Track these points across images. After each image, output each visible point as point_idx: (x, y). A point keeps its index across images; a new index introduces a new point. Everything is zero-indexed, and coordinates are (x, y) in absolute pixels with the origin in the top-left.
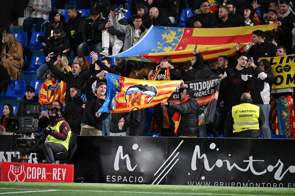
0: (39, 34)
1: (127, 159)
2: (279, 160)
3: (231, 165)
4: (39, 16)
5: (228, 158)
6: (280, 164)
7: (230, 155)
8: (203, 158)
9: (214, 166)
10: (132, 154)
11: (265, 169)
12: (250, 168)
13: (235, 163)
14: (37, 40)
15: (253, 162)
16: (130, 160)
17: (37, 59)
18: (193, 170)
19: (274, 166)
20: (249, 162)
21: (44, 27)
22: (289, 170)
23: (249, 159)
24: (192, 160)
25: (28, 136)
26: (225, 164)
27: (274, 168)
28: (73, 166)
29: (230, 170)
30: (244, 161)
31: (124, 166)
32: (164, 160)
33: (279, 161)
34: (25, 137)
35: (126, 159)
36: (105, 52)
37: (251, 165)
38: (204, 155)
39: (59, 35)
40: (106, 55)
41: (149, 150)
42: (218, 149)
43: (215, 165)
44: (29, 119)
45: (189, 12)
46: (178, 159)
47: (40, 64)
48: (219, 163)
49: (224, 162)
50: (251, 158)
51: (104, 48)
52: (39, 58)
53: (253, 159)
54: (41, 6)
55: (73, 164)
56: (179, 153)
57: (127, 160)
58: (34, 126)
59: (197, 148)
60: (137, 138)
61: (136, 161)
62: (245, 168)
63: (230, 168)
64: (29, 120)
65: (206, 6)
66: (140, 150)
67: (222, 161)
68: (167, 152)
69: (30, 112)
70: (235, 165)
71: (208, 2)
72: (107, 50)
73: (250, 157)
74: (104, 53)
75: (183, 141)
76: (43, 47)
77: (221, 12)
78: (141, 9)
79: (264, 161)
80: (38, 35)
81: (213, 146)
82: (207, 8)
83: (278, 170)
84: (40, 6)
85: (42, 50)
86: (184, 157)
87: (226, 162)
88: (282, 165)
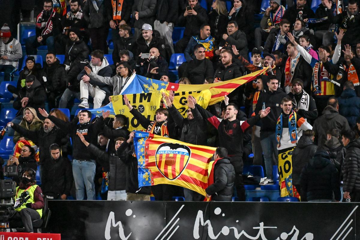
0: (8, 83)
1: (120, 226)
2: (294, 226)
3: (239, 233)
4: (7, 63)
5: (235, 225)
6: (295, 231)
7: (237, 221)
8: (207, 225)
9: (219, 234)
10: (125, 221)
11: (278, 237)
12: (260, 236)
13: (243, 231)
14: (6, 91)
15: (264, 229)
16: (123, 228)
17: (8, 112)
18: (195, 238)
19: (288, 234)
20: (259, 229)
21: (14, 75)
22: (305, 237)
23: (259, 226)
24: (194, 228)
25: (7, 201)
26: (232, 231)
27: (289, 236)
28: (60, 235)
29: (238, 238)
30: (254, 228)
31: (117, 235)
32: (162, 227)
33: (294, 228)
34: (3, 202)
35: (118, 226)
36: (85, 104)
37: (261, 232)
38: (208, 222)
39: (32, 83)
40: (86, 106)
41: (145, 217)
42: (223, 215)
43: (221, 233)
44: (9, 182)
45: (180, 57)
46: (178, 227)
47: (11, 118)
48: (225, 231)
49: (231, 229)
50: (262, 224)
51: (82, 98)
52: (9, 112)
53: (264, 226)
54: (10, 52)
55: (60, 233)
56: (179, 219)
57: (119, 228)
58: (14, 190)
59: (200, 214)
60: (130, 202)
61: (129, 229)
62: (255, 236)
63: (237, 236)
64: (9, 184)
65: (201, 52)
66: (134, 216)
67: (229, 228)
68: (165, 218)
69: (7, 173)
70: (243, 232)
71: (204, 47)
72: (86, 101)
73: (260, 224)
74: (83, 104)
75: (183, 206)
76: (13, 98)
77: (225, 57)
78: (124, 56)
79: (276, 227)
80: (7, 85)
81: (218, 211)
82: (202, 54)
83: (293, 238)
84: (8, 52)
85: (12, 102)
86: (185, 223)
87: (233, 230)
88: (298, 232)
